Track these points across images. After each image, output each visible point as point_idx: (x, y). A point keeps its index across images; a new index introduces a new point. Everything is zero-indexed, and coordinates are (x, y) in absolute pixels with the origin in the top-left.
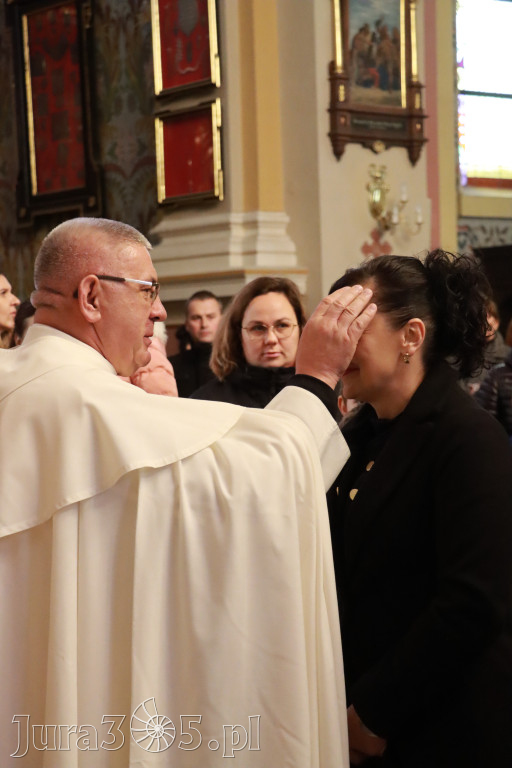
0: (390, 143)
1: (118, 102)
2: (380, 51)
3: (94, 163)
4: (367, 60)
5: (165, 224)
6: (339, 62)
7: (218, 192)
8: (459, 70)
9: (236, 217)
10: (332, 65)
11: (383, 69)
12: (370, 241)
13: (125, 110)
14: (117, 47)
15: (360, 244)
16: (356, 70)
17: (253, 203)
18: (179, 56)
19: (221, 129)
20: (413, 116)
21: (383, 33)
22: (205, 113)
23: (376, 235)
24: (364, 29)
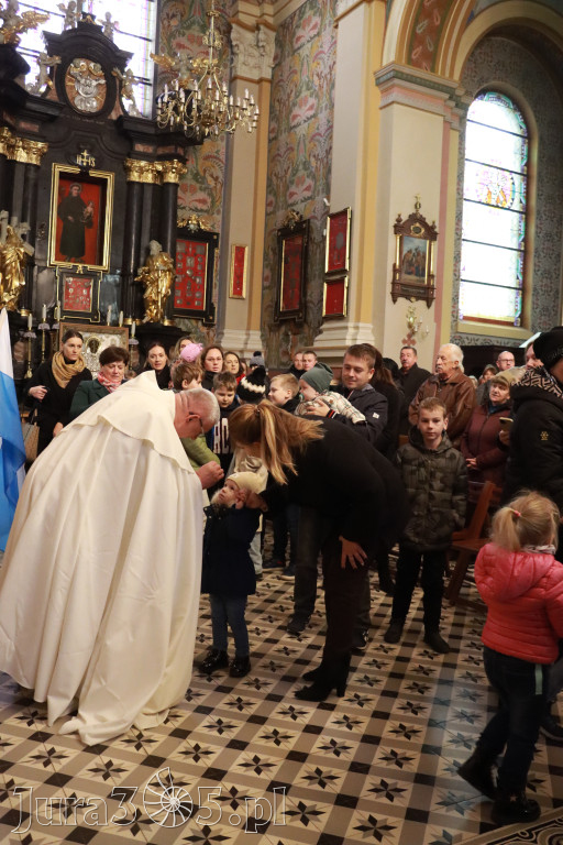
0: (418, 298)
1: (315, 275)
2: (416, 261)
3: (304, 299)
4: (410, 264)
5: (325, 326)
6: (398, 264)
9: (351, 324)
10: (395, 265)
11: (417, 268)
12: (406, 338)
13: (316, 278)
14: (316, 254)
15: (402, 338)
16: (405, 267)
17: (358, 319)
18: (335, 258)
19: (347, 288)
20: (430, 288)
21: (418, 254)
22: (342, 281)
23: (410, 336)
24: (410, 252)
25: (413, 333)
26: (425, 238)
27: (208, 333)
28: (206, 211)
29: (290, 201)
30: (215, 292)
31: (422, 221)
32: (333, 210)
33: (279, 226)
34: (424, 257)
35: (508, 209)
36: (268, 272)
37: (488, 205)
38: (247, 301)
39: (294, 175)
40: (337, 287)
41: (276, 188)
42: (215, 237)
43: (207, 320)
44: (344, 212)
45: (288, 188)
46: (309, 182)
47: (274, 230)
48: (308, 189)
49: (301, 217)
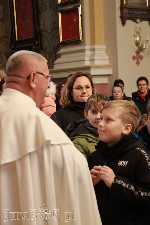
0: (142, 19)
3: (37, 29)
7: (81, 38)
9: (87, 47)
12: (135, 55)
15: (132, 56)
19: (81, 16)
22: (76, 10)
23: (138, 53)
40: (71, 16)
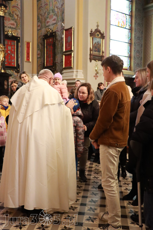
0: (99, 60)
1: (59, 53)
2: (98, 47)
3: (54, 62)
4: (96, 48)
5: (64, 71)
6: (91, 48)
7: (72, 66)
8: (110, 51)
9: (75, 70)
10: (90, 48)
11: (98, 49)
12: (95, 75)
13: (59, 54)
14: (59, 45)
15: (93, 75)
16: (94, 49)
17: (77, 68)
18: (68, 46)
19: (73, 57)
20: (102, 57)
21: (98, 44)
22: (71, 54)
23: (96, 74)
24: (95, 43)
25: (97, 73)
26: (101, 38)
27: (17, 75)
28: (15, 28)
29: (47, 25)
30: (20, 59)
31: (99, 32)
32: (66, 28)
33: (43, 34)
34: (100, 45)
35: (125, 28)
36: (39, 52)
37: (118, 26)
38: (31, 63)
39: (48, 15)
40: (69, 57)
41: (41, 20)
42: (19, 38)
43: (17, 70)
44: (71, 28)
45: (46, 20)
46: (54, 17)
47: (41, 36)
48: (54, 20)
49: (52, 31)
